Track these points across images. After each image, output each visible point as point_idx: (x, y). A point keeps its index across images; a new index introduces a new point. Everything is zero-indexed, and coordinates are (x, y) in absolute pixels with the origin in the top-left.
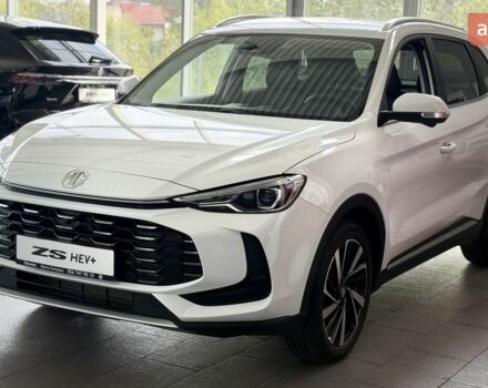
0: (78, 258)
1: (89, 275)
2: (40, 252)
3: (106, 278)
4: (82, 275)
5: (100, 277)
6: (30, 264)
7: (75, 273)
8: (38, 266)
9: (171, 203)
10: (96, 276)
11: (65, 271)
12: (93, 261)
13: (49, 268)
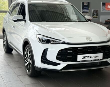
0: (94, 57)
1: (97, 60)
2: (84, 58)
3: (101, 59)
4: (96, 60)
6: (81, 61)
7: (94, 60)
8: (84, 61)
10: (99, 60)
11: (91, 60)
13: (87, 61)
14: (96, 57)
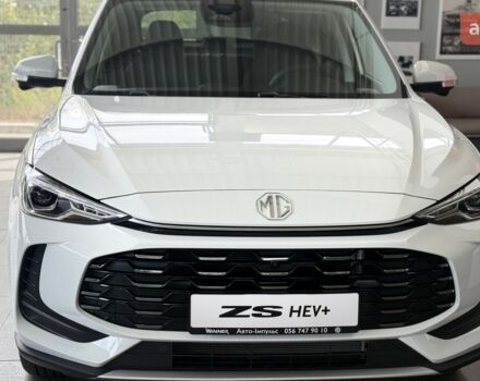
1: (320, 331)
2: (236, 312)
3: (346, 330)
4: (309, 331)
5: (338, 330)
6: (216, 331)
7: (297, 331)
8: (233, 331)
9: (415, 221)
10: (331, 330)
11: (281, 331)
12: (326, 311)
13: (252, 331)
14: (312, 313)
